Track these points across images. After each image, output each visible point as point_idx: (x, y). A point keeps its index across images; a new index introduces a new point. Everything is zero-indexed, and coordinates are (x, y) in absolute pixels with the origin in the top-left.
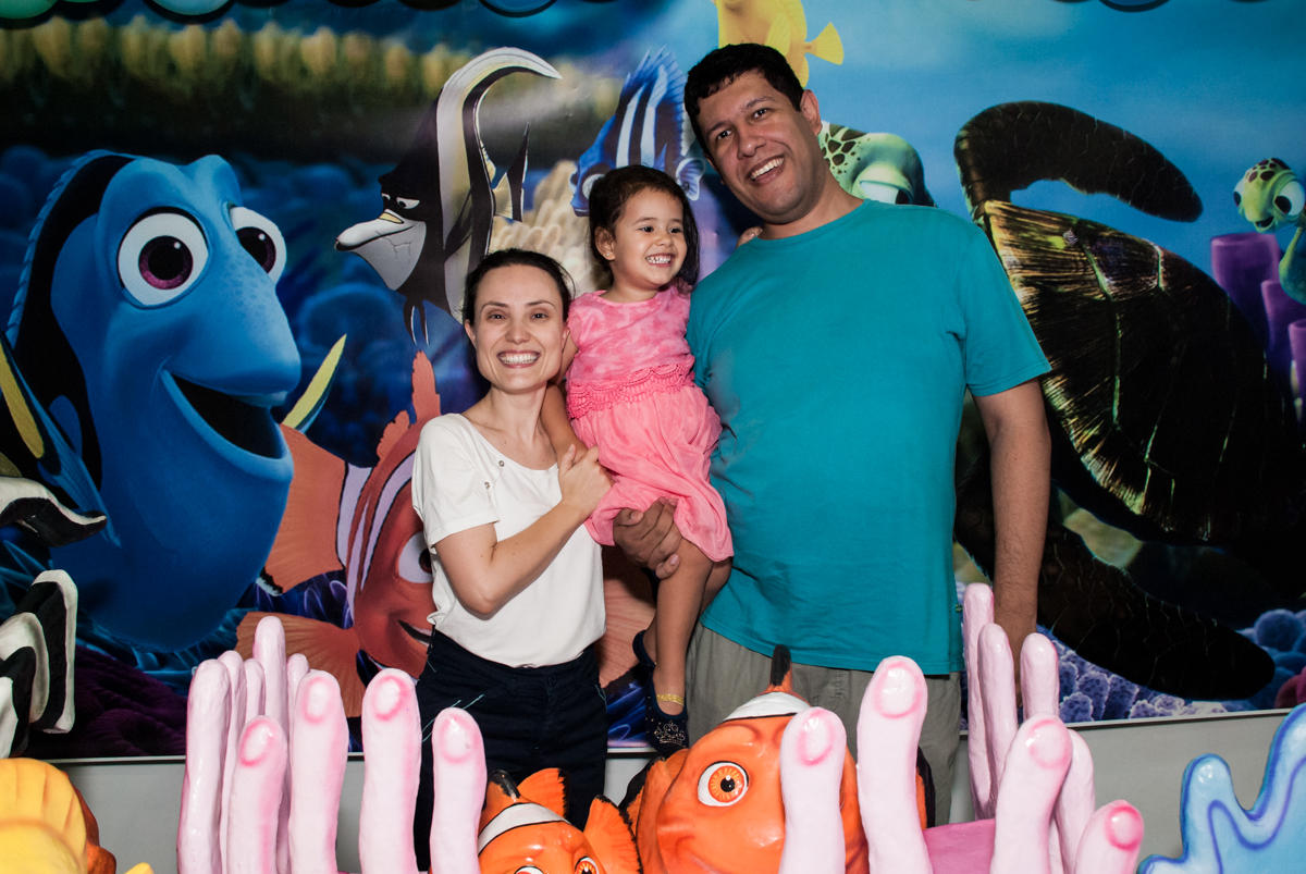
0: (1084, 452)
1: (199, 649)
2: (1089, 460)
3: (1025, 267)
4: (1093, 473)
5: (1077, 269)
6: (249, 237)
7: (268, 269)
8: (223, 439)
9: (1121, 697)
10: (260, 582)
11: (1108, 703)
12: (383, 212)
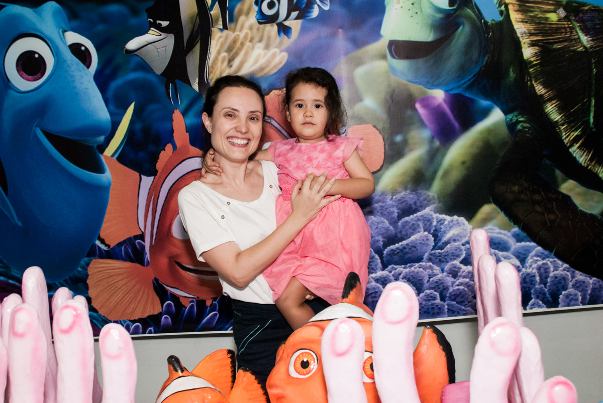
0: (572, 145)
1: (69, 281)
2: (575, 150)
3: (531, 34)
4: (577, 157)
5: (566, 33)
6: (76, 49)
7: (88, 67)
8: (72, 164)
9: (600, 291)
10: (98, 243)
11: (591, 295)
12: (150, 30)
